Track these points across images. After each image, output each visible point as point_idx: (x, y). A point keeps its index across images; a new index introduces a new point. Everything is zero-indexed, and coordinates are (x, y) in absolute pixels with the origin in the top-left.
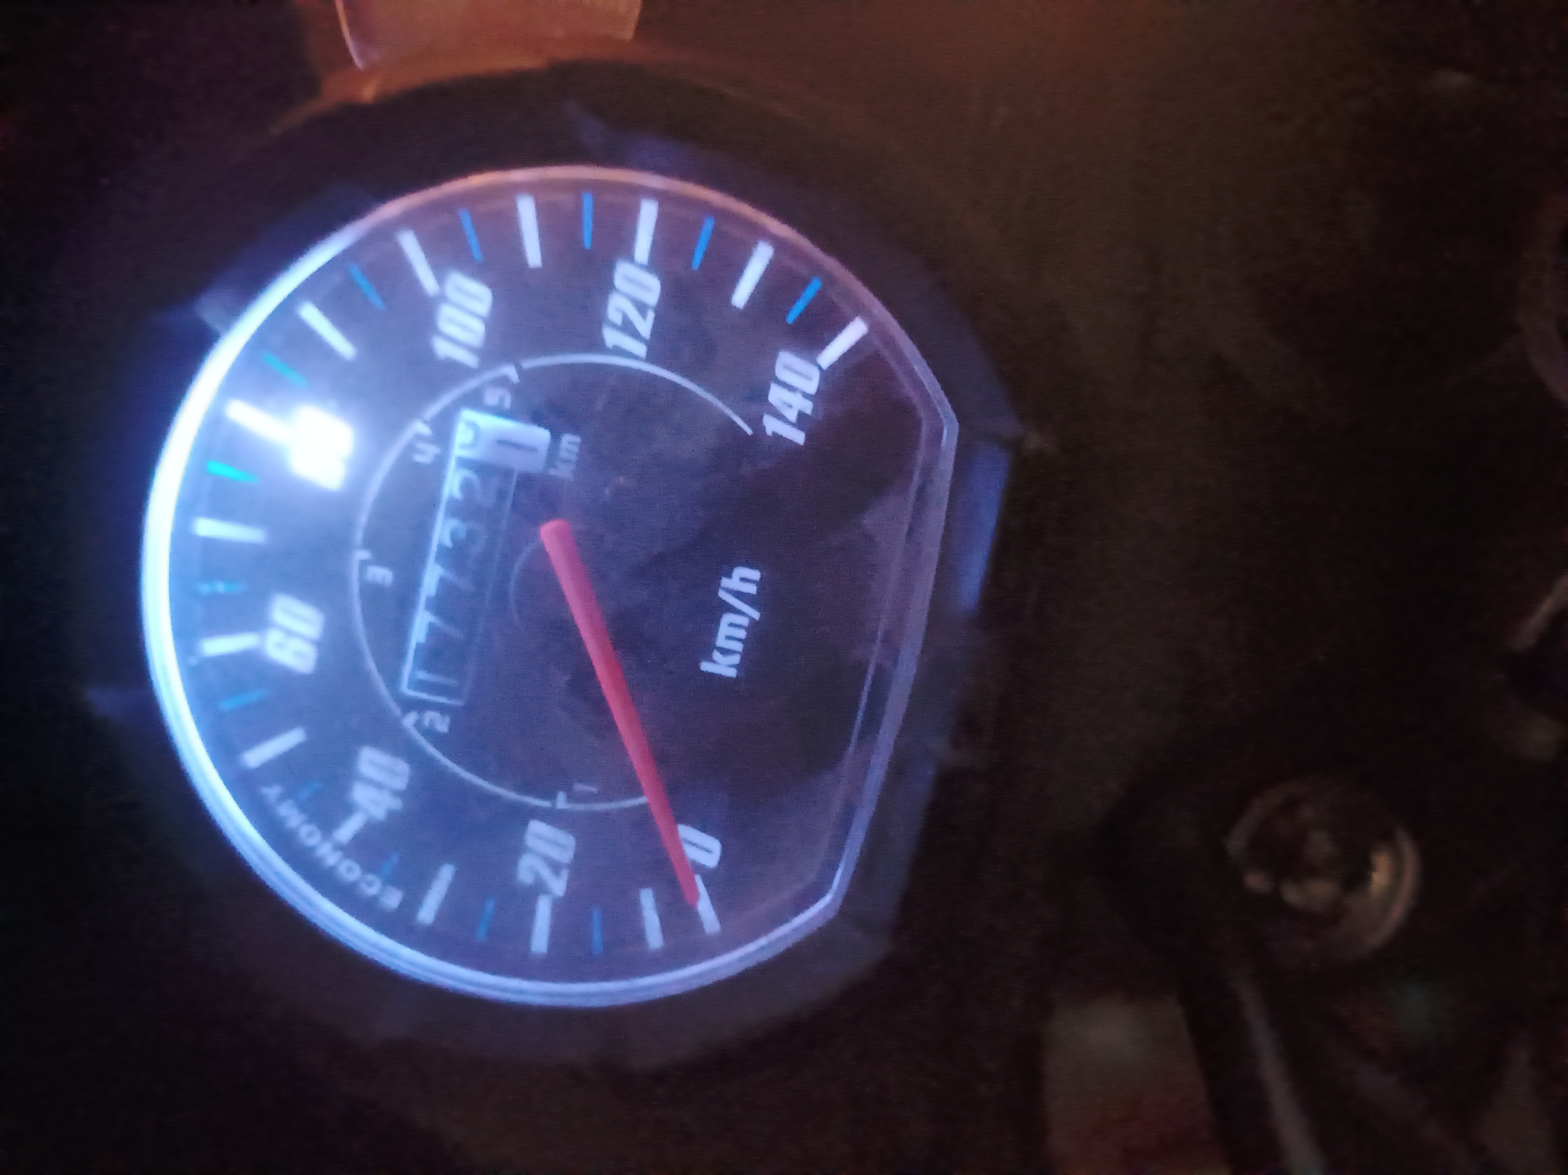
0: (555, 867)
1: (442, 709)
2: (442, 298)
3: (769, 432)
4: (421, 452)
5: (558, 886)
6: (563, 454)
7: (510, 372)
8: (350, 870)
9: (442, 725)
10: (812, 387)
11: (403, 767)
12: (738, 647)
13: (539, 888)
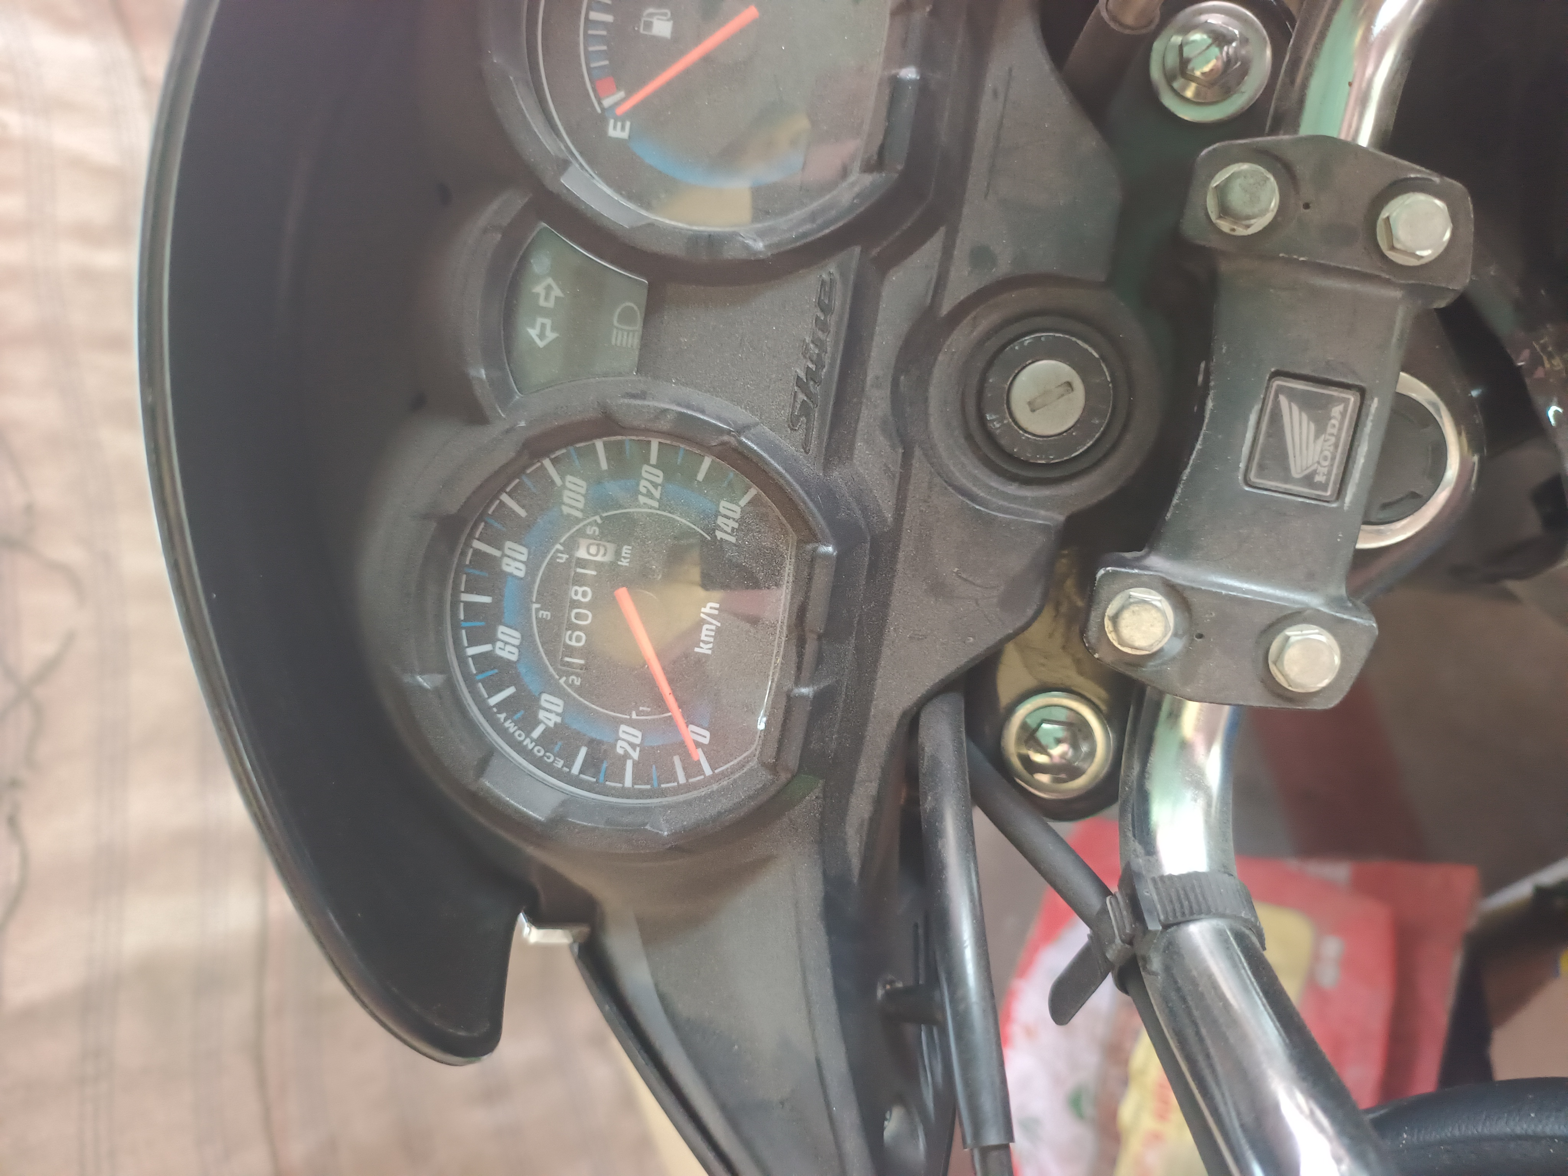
0: (633, 746)
1: (578, 675)
2: (564, 487)
3: (719, 538)
4: (558, 557)
5: (635, 755)
6: (624, 555)
7: (597, 518)
8: (539, 751)
9: (578, 682)
10: (737, 516)
11: (560, 702)
12: (712, 640)
13: (626, 756)
